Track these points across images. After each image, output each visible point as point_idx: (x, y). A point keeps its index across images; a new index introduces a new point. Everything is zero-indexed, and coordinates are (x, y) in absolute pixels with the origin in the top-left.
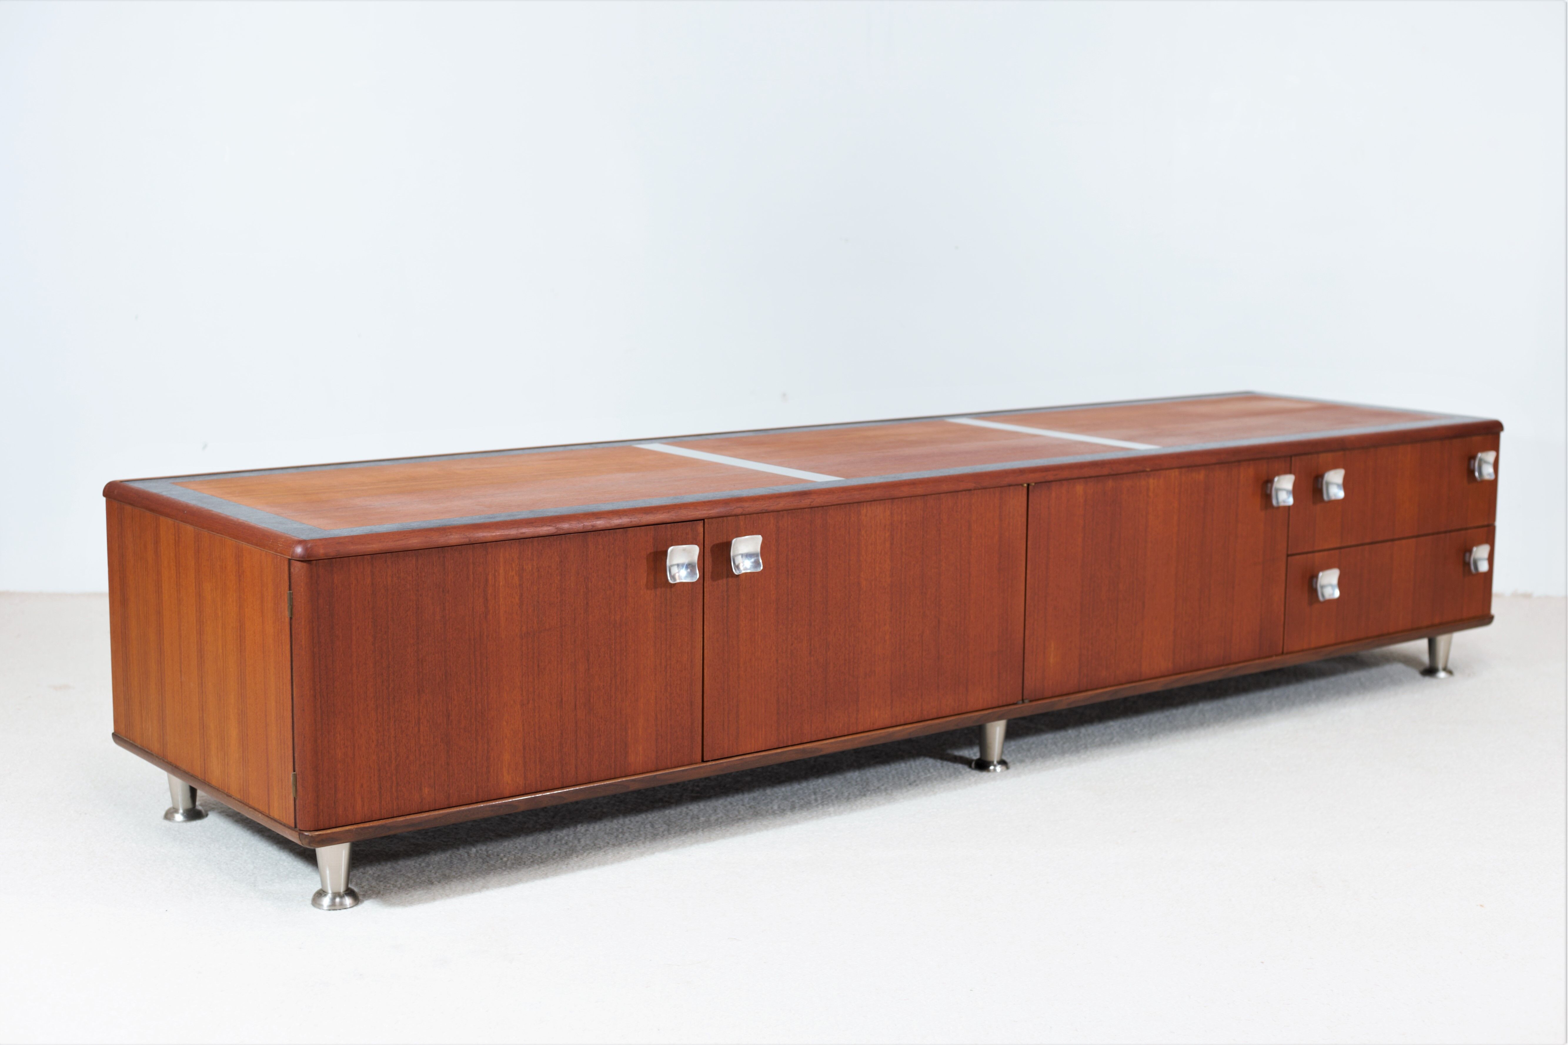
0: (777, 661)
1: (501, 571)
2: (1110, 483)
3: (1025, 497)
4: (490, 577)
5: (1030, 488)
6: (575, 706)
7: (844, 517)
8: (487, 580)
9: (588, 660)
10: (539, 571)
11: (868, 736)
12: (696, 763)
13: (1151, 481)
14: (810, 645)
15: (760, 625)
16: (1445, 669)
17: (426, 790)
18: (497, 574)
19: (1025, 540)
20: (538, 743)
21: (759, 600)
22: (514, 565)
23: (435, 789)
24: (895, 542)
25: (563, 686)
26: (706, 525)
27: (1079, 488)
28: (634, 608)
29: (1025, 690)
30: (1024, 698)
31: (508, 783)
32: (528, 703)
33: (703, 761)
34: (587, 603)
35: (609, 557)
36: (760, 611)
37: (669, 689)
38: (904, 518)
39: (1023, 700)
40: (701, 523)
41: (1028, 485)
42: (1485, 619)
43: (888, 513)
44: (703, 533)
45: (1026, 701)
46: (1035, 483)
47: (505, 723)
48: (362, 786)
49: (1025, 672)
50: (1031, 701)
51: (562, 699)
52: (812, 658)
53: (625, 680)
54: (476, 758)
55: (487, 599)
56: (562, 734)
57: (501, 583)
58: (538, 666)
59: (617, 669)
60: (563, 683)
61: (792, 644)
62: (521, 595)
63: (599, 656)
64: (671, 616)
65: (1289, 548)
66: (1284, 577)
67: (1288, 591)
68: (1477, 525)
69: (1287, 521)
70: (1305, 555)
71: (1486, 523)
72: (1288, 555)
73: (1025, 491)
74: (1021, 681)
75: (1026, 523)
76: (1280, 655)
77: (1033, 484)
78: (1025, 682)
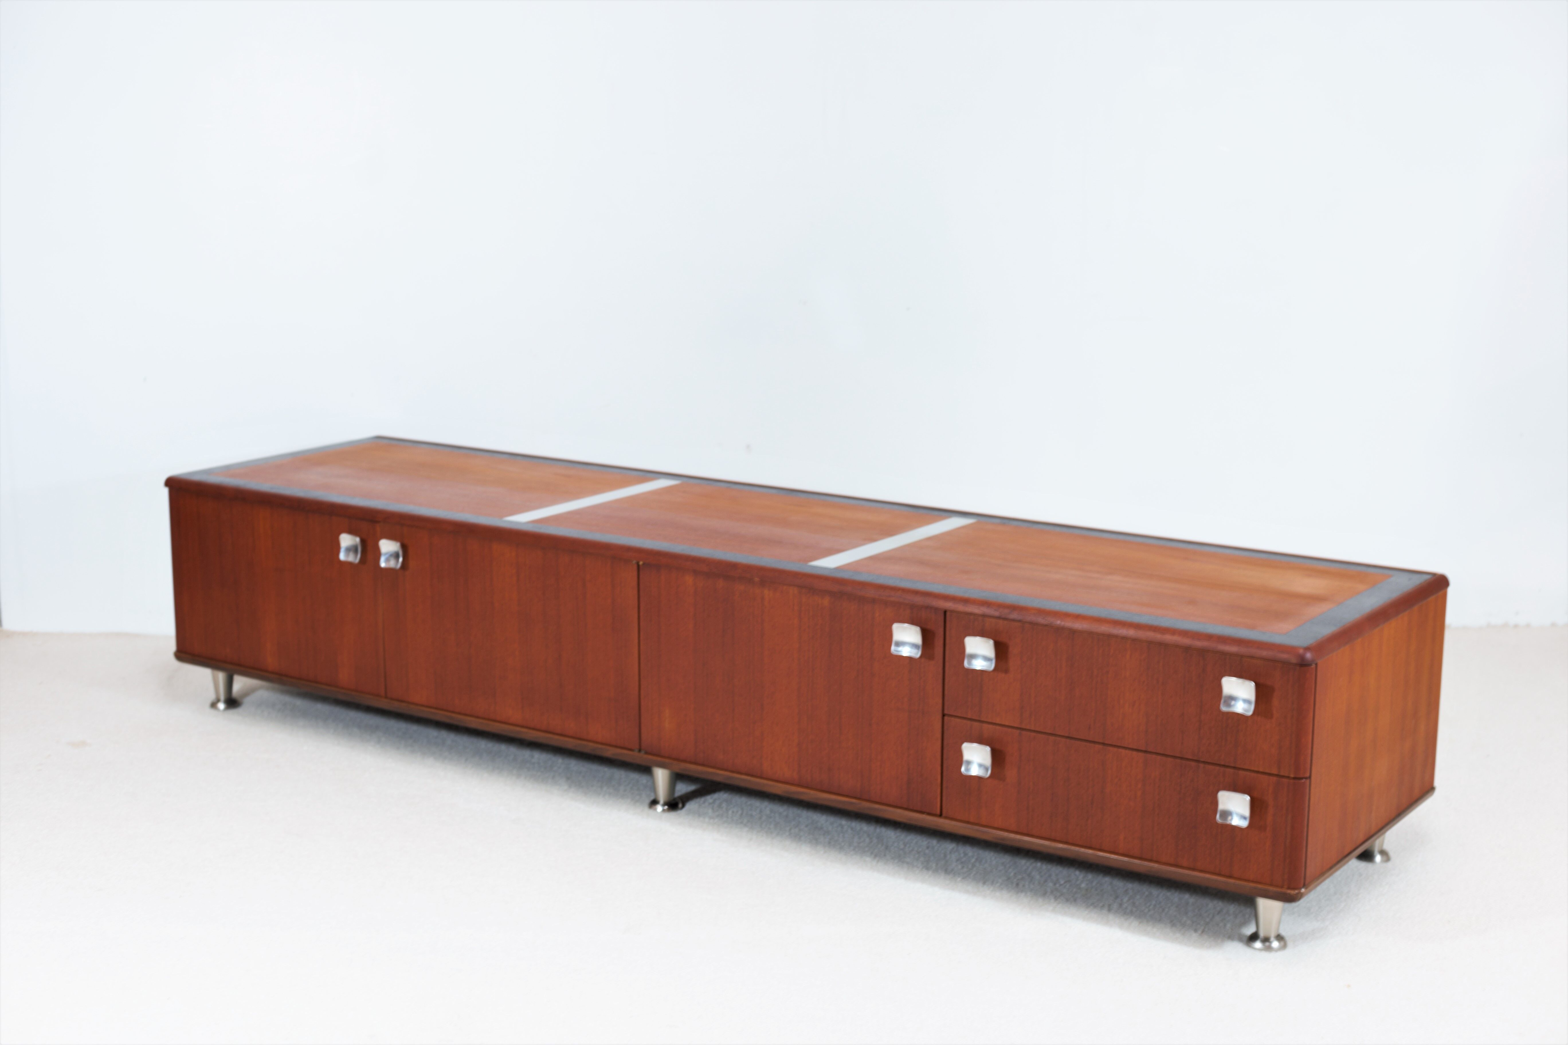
2: (721, 583)
3: (636, 575)
4: (256, 526)
5: (641, 567)
6: (306, 628)
9: (312, 599)
10: (282, 529)
14: (457, 639)
15: (420, 612)
18: (259, 525)
20: (286, 646)
21: (419, 593)
25: (298, 611)
27: (689, 579)
29: (642, 743)
31: (270, 663)
32: (279, 615)
33: (386, 695)
34: (310, 560)
36: (420, 601)
37: (362, 637)
38: (527, 562)
41: (638, 561)
45: (642, 751)
46: (645, 564)
47: (267, 624)
50: (646, 753)
51: (298, 620)
52: (459, 650)
53: (335, 620)
54: (253, 639)
56: (298, 643)
58: (284, 592)
59: (330, 611)
61: (443, 634)
63: (318, 598)
64: (361, 585)
65: (946, 707)
66: (939, 735)
67: (945, 751)
68: (1256, 769)
69: (941, 676)
70: (969, 722)
71: (1275, 771)
72: (944, 715)
73: (635, 567)
74: (637, 732)
75: (637, 596)
76: (935, 815)
77: (641, 563)
78: (642, 735)
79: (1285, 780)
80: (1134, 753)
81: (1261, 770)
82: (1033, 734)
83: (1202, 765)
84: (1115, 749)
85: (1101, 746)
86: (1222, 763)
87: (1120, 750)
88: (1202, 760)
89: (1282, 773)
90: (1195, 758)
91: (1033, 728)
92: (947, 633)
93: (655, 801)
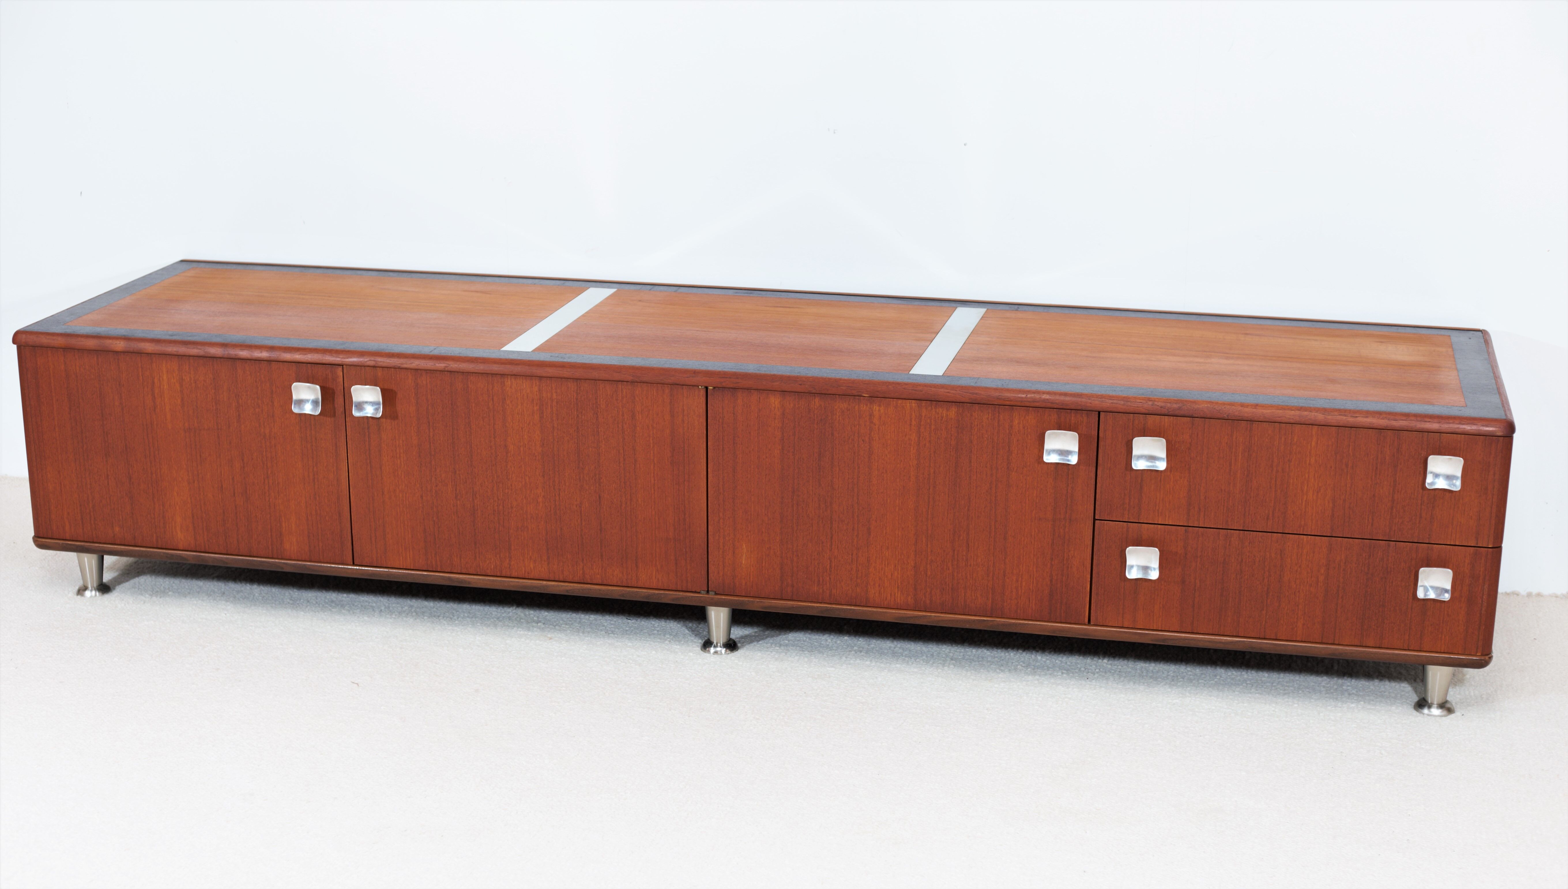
0: (422, 497)
1: (165, 377)
2: (817, 402)
4: (156, 380)
6: (234, 494)
7: (486, 384)
8: (153, 383)
9: (243, 460)
10: (195, 382)
11: (518, 582)
12: (348, 564)
13: (876, 408)
14: (456, 490)
15: (402, 463)
16: (1442, 706)
17: (117, 529)
18: (161, 379)
19: (705, 440)
20: (204, 515)
21: (401, 442)
22: (174, 375)
23: (123, 530)
24: (545, 417)
25: (222, 476)
26: (343, 371)
27: (775, 401)
28: (281, 426)
29: (710, 583)
30: (710, 589)
31: (181, 539)
32: (194, 482)
33: (353, 564)
34: (239, 415)
35: (256, 382)
36: (402, 451)
37: (318, 498)
38: (554, 396)
39: (708, 592)
40: (340, 368)
41: (706, 388)
42: (1485, 662)
43: (536, 389)
44: (342, 376)
45: (710, 593)
46: (714, 388)
47: (175, 494)
48: (68, 514)
49: (711, 567)
50: (716, 594)
51: (222, 486)
52: (458, 502)
53: (276, 483)
54: (154, 514)
55: (154, 397)
56: (224, 512)
57: (165, 387)
58: (200, 456)
59: (269, 472)
60: (223, 473)
61: (437, 486)
62: (182, 399)
63: (252, 459)
64: (316, 439)
65: (1098, 512)
66: (1089, 542)
67: (1097, 556)
69: (1093, 482)
70: (1125, 524)
72: (1095, 520)
73: (703, 392)
74: (704, 572)
75: (705, 424)
76: (1085, 624)
77: (712, 388)
78: (711, 575)
79: (1487, 550)
80: (1317, 538)
82: (1201, 530)
83: (1392, 543)
84: (1296, 537)
85: (1280, 535)
86: (1417, 540)
87: (1302, 537)
88: (1392, 538)
89: (1480, 544)
90: (1387, 538)
91: (1201, 525)
92: (1101, 435)
93: (707, 644)
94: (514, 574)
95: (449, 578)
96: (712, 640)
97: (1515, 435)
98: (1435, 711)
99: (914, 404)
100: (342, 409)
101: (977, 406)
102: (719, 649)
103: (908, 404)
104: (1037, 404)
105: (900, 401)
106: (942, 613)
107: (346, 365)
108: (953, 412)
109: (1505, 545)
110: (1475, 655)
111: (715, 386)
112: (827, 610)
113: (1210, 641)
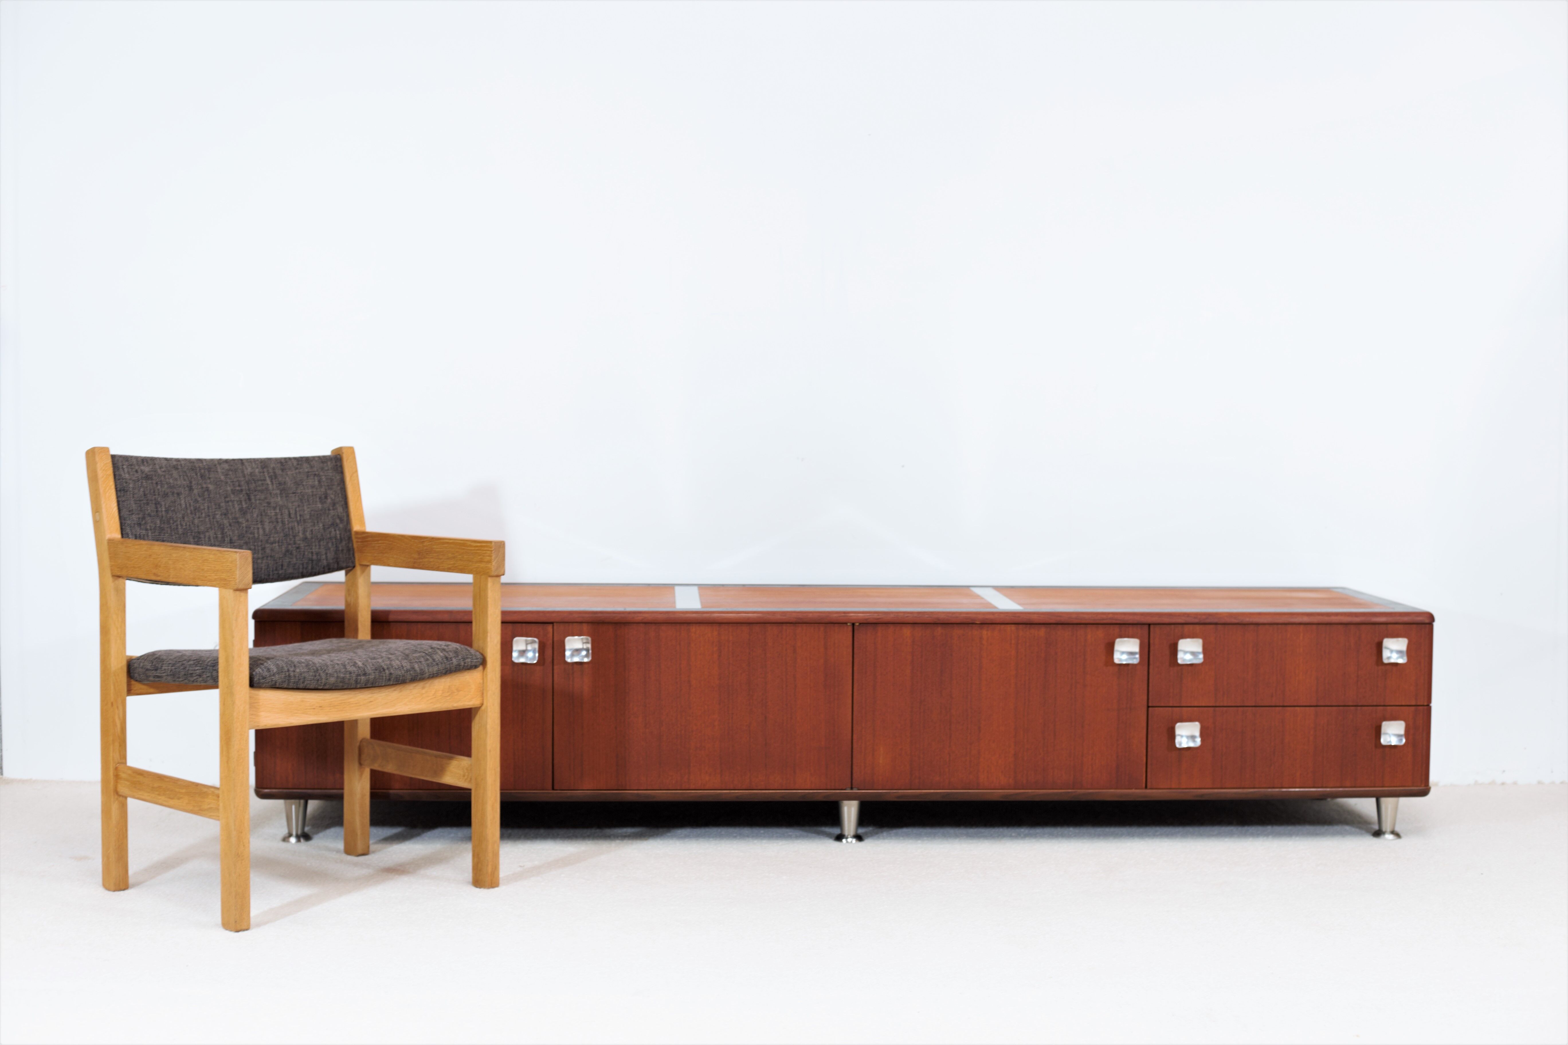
2: (939, 630)
3: (851, 634)
5: (855, 627)
7: (675, 632)
12: (548, 790)
13: (984, 632)
14: (645, 720)
15: (600, 701)
16: (1393, 832)
19: (851, 666)
21: (600, 683)
24: (722, 655)
26: (555, 627)
27: (907, 631)
29: (854, 781)
30: (853, 786)
33: (553, 789)
36: (600, 691)
37: (524, 735)
38: (731, 638)
39: (852, 788)
40: (551, 626)
41: (853, 624)
42: (1424, 791)
43: (714, 632)
44: (552, 632)
45: (854, 789)
46: (860, 624)
49: (854, 767)
50: (859, 789)
64: (526, 685)
65: (1150, 700)
66: (1144, 725)
67: (1149, 736)
68: (1400, 704)
69: (1146, 678)
70: (1170, 708)
71: (1413, 703)
72: (1148, 707)
73: (850, 629)
74: (849, 773)
75: (851, 654)
76: (1142, 789)
77: (857, 624)
78: (854, 775)
79: (1421, 708)
80: (1307, 708)
81: (1403, 704)
82: (1225, 709)
83: (1359, 708)
84: (1292, 708)
85: (1281, 708)
86: (1375, 704)
87: (1296, 708)
88: (1360, 704)
89: (1419, 704)
90: (1355, 704)
91: (1225, 705)
92: (1151, 642)
93: (839, 838)
94: (692, 787)
95: (638, 794)
96: (844, 833)
97: (1436, 625)
98: (1389, 837)
99: (1013, 627)
100: (550, 659)
101: (1060, 626)
102: (850, 840)
103: (1008, 627)
104: (1105, 622)
105: (1003, 626)
106: (1036, 789)
107: (557, 622)
108: (1042, 632)
109: (1434, 705)
110: (1420, 786)
111: (861, 622)
112: (948, 794)
113: (1236, 793)
